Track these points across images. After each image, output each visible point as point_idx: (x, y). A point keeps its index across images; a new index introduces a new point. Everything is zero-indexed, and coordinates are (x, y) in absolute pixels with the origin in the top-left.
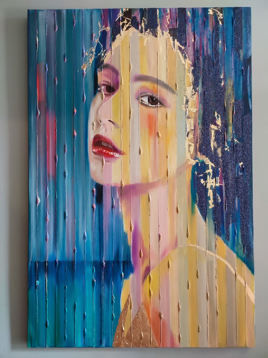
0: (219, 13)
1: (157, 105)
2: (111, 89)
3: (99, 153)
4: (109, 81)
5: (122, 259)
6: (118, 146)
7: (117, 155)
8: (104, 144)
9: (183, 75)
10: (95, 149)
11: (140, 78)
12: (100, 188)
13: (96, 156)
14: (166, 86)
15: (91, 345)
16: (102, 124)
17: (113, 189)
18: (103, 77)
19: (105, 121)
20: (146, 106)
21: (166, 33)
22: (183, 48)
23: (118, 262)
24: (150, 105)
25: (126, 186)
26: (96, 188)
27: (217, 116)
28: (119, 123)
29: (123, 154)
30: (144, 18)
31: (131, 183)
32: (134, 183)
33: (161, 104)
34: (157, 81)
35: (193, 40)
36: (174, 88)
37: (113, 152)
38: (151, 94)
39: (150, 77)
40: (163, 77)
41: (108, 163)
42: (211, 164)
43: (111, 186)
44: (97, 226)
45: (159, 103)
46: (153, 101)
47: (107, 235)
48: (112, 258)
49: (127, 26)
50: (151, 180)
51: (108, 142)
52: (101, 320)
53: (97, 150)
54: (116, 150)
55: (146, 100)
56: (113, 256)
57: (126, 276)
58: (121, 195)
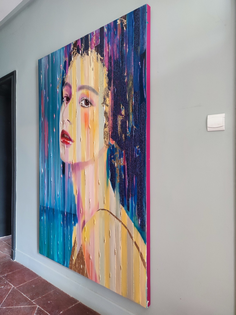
1: (89, 106)
2: (68, 99)
3: (63, 142)
4: (67, 94)
5: (73, 212)
6: (71, 136)
7: (71, 143)
8: (65, 136)
10: (62, 139)
11: (81, 88)
12: (64, 164)
13: (62, 144)
14: (94, 91)
15: (61, 263)
16: (64, 122)
17: (69, 165)
19: (66, 120)
20: (84, 107)
23: (71, 214)
24: (86, 106)
25: (75, 164)
26: (62, 164)
28: (71, 121)
29: (73, 142)
30: (82, 44)
31: (77, 162)
33: (91, 104)
34: (88, 88)
36: (97, 91)
38: (86, 98)
39: (85, 85)
40: (92, 85)
41: (67, 148)
43: (68, 164)
44: (63, 189)
45: (90, 104)
46: (87, 102)
47: (67, 195)
48: (69, 212)
49: (75, 53)
50: (86, 161)
51: (67, 135)
52: (64, 249)
54: (70, 140)
55: (83, 102)
56: (69, 209)
57: (75, 224)
58: (72, 169)
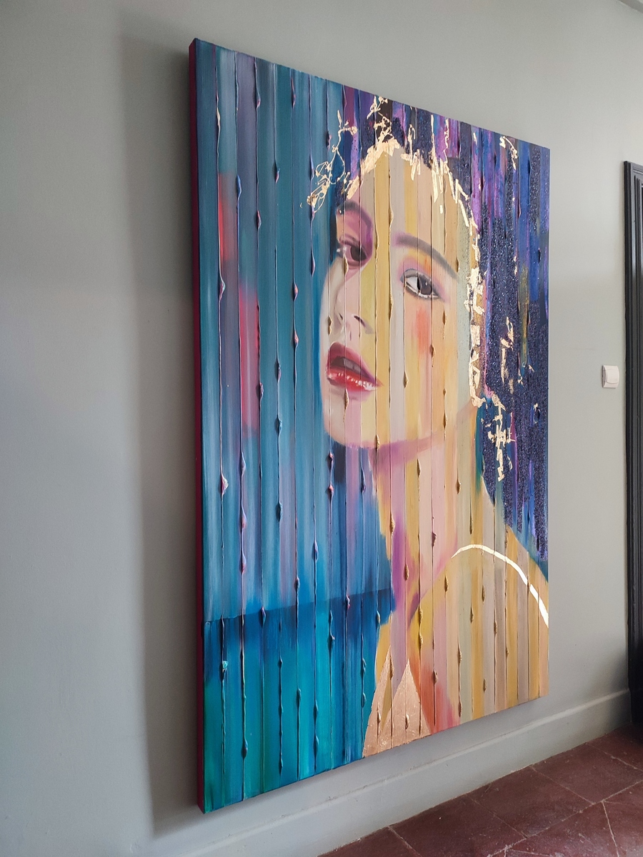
0: (513, 147)
1: (430, 296)
2: (360, 254)
3: (339, 382)
4: (356, 237)
5: (377, 586)
6: (370, 370)
7: (368, 386)
8: (347, 364)
9: (467, 246)
10: (332, 373)
11: (405, 241)
12: (340, 452)
13: (334, 387)
16: (343, 322)
17: (362, 452)
18: (346, 228)
19: (349, 317)
20: (415, 294)
21: (444, 164)
22: (466, 197)
23: (371, 593)
24: (420, 294)
25: (383, 447)
26: (333, 453)
27: (509, 324)
28: (372, 322)
29: (378, 385)
30: (411, 126)
31: (392, 440)
32: (396, 441)
33: (436, 294)
34: (431, 252)
35: (480, 187)
36: (454, 267)
37: (363, 380)
38: (422, 274)
39: (420, 240)
41: (354, 402)
42: (501, 406)
43: (360, 448)
44: (336, 530)
45: (433, 293)
46: (426, 287)
47: (353, 544)
48: (361, 589)
49: (386, 133)
50: (421, 436)
51: (356, 361)
53: (335, 375)
54: (365, 376)
55: (413, 283)
56: (364, 583)
58: (375, 464)
